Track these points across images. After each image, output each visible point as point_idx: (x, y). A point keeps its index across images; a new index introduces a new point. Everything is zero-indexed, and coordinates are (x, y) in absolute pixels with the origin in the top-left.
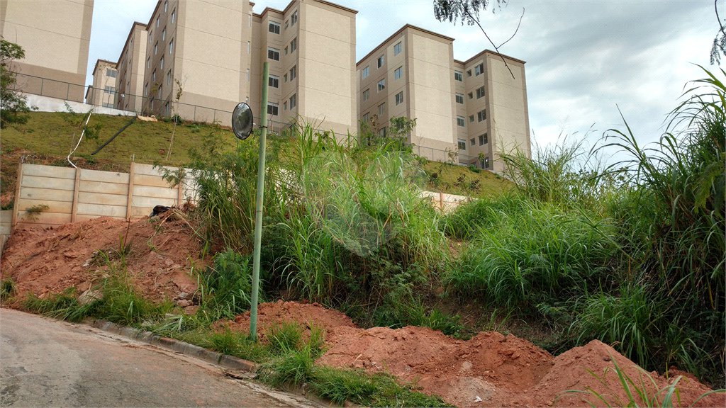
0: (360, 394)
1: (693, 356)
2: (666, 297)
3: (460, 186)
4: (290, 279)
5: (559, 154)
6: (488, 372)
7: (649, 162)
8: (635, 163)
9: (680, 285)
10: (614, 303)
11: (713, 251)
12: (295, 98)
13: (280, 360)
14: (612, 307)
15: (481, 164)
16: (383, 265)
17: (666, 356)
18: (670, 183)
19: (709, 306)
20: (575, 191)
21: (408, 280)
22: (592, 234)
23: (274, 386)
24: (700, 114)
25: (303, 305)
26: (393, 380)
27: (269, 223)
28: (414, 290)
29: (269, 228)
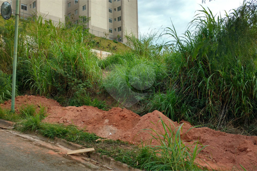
0: (61, 134)
1: (190, 116)
2: (182, 94)
3: (108, 48)
4: (31, 86)
5: (148, 37)
6: (115, 123)
7: (180, 42)
8: (175, 42)
9: (188, 89)
10: (164, 96)
11: (200, 77)
12: (35, 3)
13: (25, 121)
14: (163, 98)
15: (118, 40)
16: (74, 80)
17: (181, 116)
18: (187, 50)
19: (196, 97)
20: (154, 52)
21: (84, 87)
22: (158, 69)
23: (23, 132)
24: (200, 24)
25: (37, 97)
26: (76, 128)
27: (21, 60)
28: (87, 91)
29: (20, 62)
